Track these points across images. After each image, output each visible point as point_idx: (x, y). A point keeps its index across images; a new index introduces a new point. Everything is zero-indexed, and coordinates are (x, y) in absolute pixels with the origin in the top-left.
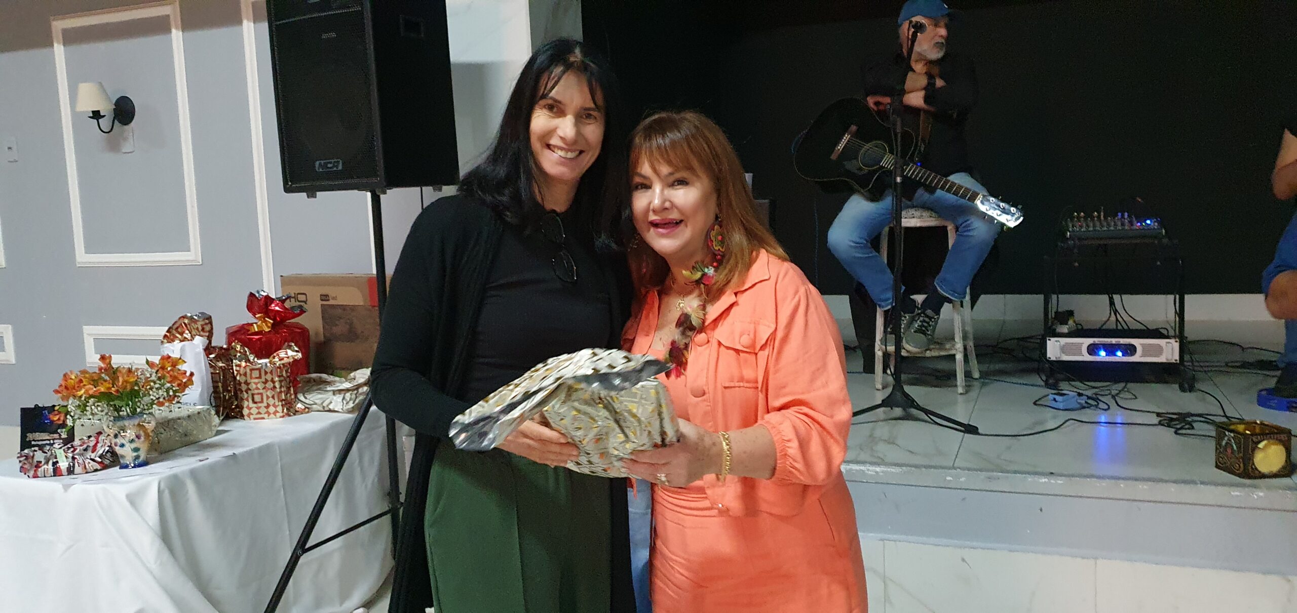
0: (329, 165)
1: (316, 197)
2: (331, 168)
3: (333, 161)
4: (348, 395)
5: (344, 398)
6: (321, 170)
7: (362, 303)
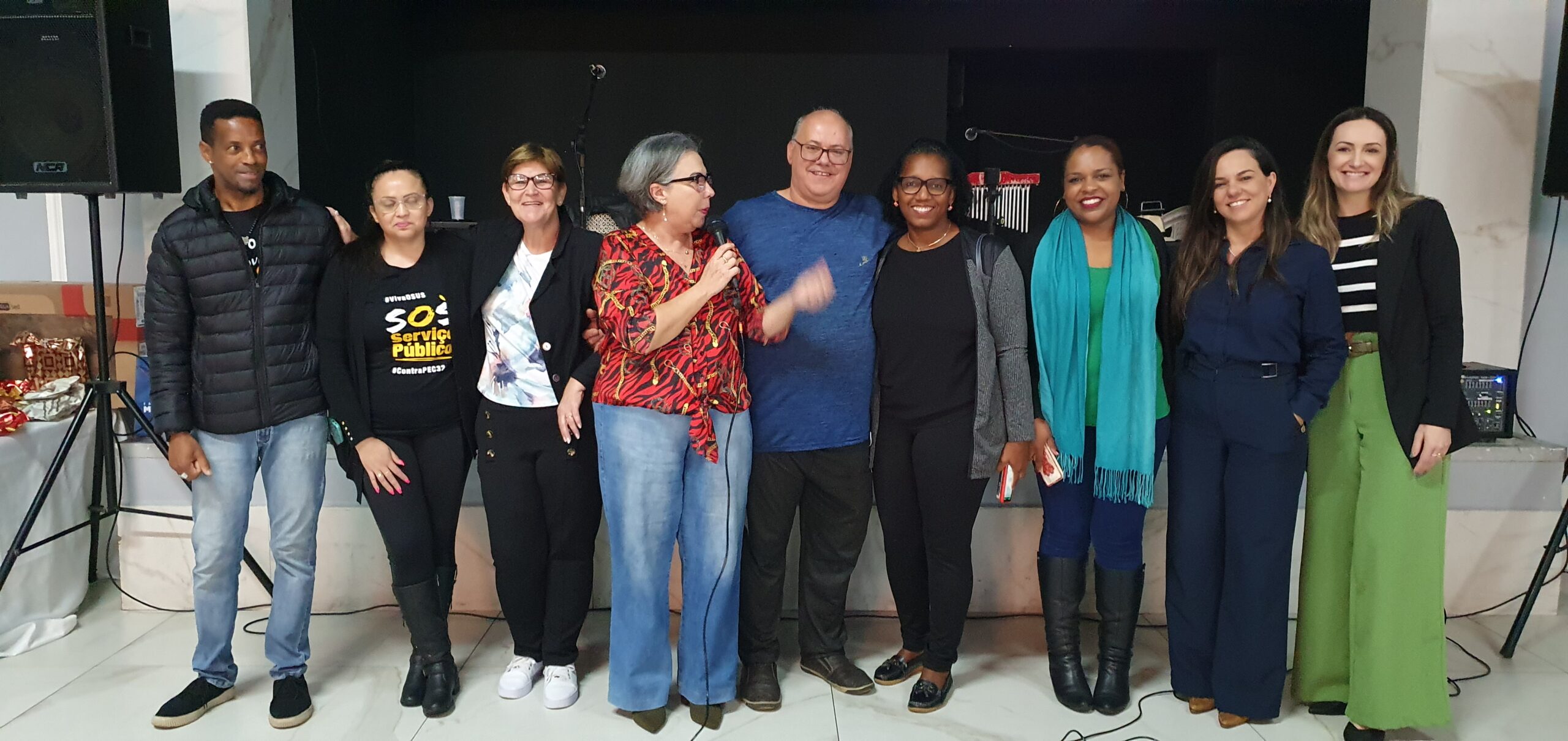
0: (50, 167)
1: (26, 198)
2: (53, 170)
3: (56, 163)
4: (49, 403)
5: (45, 406)
6: (40, 171)
7: (53, 312)
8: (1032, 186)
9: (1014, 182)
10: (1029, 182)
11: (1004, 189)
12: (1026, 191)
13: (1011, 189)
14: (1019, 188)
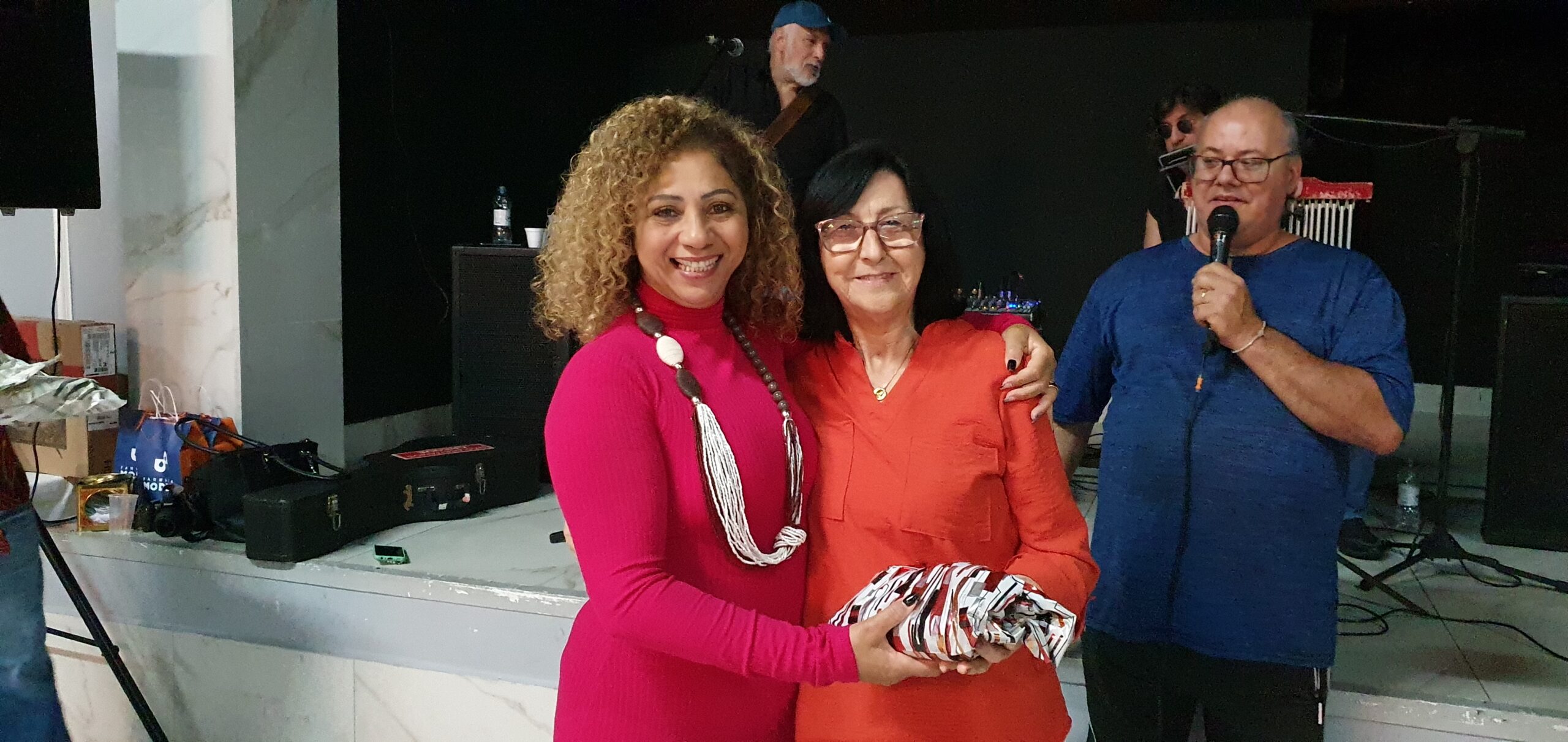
8: (1359, 205)
9: (1326, 195)
10: (1352, 196)
11: (1307, 207)
12: (1346, 212)
13: (1320, 206)
14: (1334, 206)
